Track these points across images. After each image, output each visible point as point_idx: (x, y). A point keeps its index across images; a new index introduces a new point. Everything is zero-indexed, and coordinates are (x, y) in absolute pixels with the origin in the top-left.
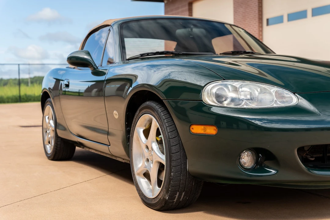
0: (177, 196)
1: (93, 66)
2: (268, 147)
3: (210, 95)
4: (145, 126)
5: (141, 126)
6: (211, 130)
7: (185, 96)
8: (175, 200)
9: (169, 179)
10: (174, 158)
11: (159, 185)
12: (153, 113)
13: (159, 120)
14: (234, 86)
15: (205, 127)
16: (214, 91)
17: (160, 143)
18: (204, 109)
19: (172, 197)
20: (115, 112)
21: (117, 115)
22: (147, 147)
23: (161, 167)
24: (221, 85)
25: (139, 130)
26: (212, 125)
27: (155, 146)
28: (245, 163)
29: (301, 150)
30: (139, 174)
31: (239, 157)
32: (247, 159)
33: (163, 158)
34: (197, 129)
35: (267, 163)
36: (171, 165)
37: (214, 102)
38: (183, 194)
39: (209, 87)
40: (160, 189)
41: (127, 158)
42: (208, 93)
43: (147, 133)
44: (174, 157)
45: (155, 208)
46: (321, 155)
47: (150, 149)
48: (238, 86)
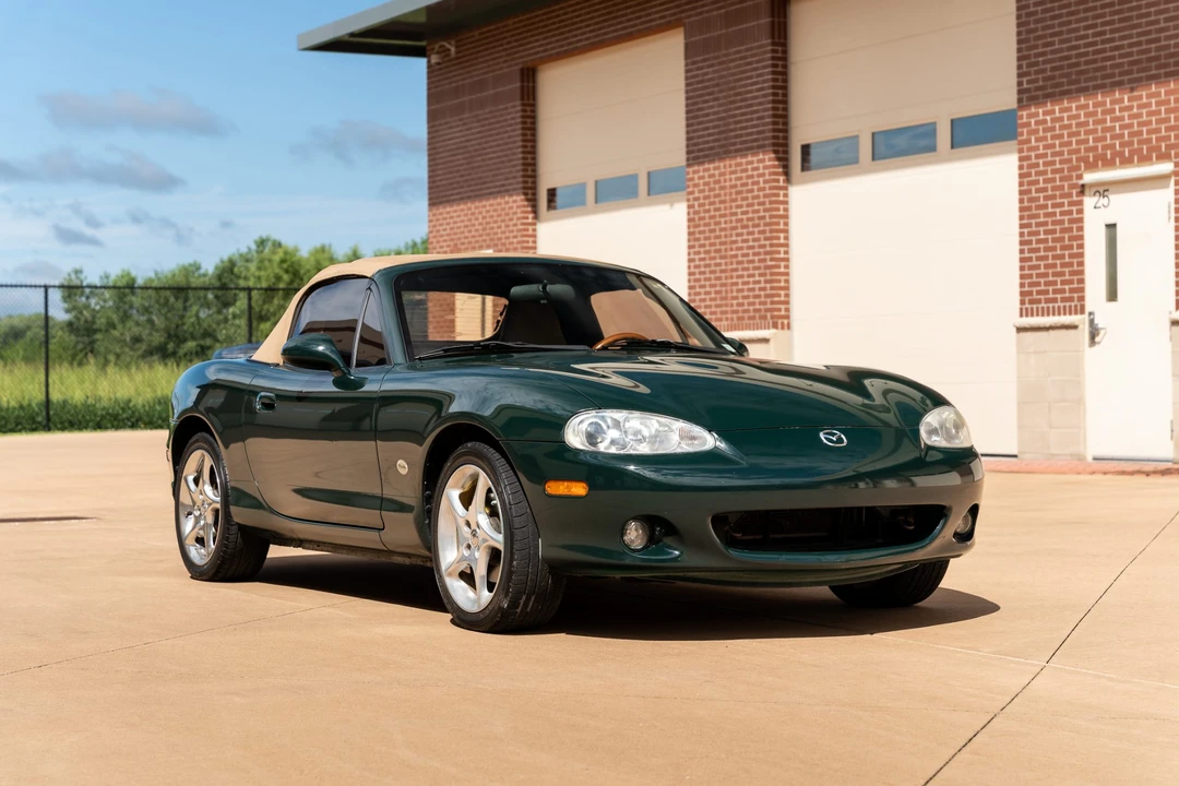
0: (522, 602)
1: (340, 368)
2: (665, 515)
3: (576, 434)
4: (463, 487)
5: (454, 487)
6: (579, 489)
7: (535, 433)
8: (519, 610)
9: (508, 575)
10: (517, 537)
11: (490, 590)
12: (480, 462)
13: (493, 475)
14: (615, 420)
15: (569, 484)
16: (584, 426)
17: (493, 513)
18: (567, 455)
19: (514, 604)
20: (401, 462)
21: (404, 467)
22: (468, 524)
23: (494, 555)
24: (596, 417)
25: (452, 494)
26: (581, 481)
27: (483, 520)
28: (632, 541)
29: (719, 521)
30: (450, 575)
31: (623, 532)
32: (634, 535)
33: (498, 540)
34: (558, 488)
35: (667, 540)
36: (512, 548)
37: (583, 444)
38: (533, 598)
39: (575, 421)
40: (492, 594)
41: (427, 553)
42: (574, 430)
43: (467, 499)
44: (518, 535)
45: (483, 629)
46: (761, 536)
47: (474, 526)
48: (621, 420)
